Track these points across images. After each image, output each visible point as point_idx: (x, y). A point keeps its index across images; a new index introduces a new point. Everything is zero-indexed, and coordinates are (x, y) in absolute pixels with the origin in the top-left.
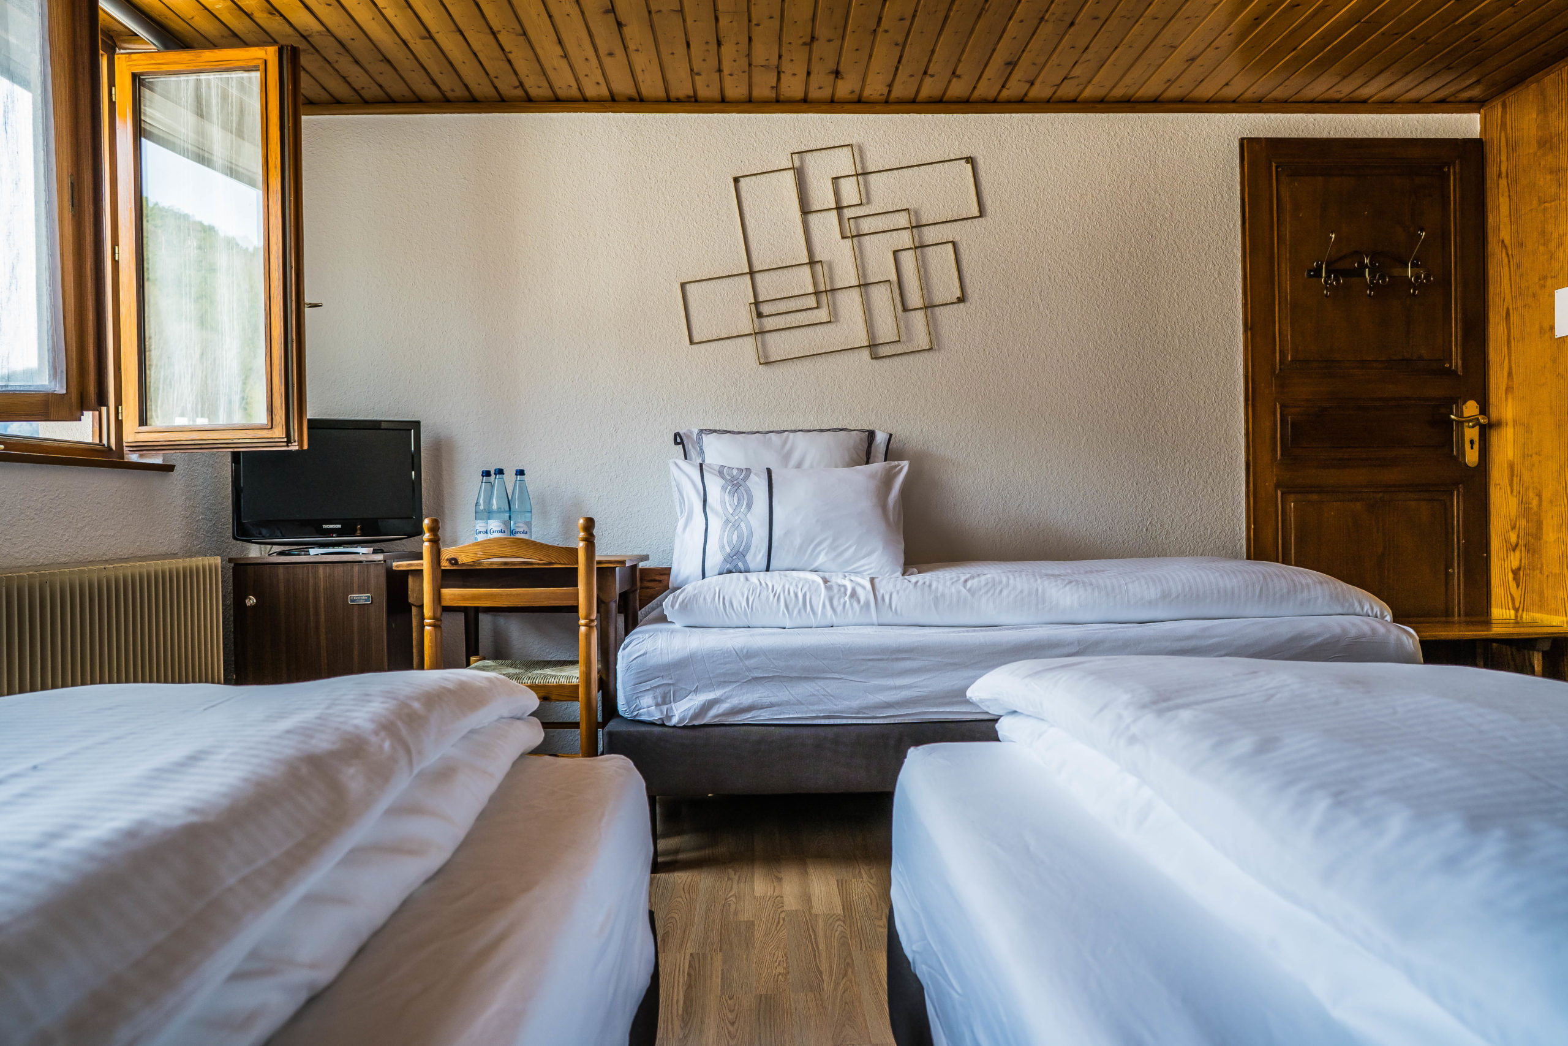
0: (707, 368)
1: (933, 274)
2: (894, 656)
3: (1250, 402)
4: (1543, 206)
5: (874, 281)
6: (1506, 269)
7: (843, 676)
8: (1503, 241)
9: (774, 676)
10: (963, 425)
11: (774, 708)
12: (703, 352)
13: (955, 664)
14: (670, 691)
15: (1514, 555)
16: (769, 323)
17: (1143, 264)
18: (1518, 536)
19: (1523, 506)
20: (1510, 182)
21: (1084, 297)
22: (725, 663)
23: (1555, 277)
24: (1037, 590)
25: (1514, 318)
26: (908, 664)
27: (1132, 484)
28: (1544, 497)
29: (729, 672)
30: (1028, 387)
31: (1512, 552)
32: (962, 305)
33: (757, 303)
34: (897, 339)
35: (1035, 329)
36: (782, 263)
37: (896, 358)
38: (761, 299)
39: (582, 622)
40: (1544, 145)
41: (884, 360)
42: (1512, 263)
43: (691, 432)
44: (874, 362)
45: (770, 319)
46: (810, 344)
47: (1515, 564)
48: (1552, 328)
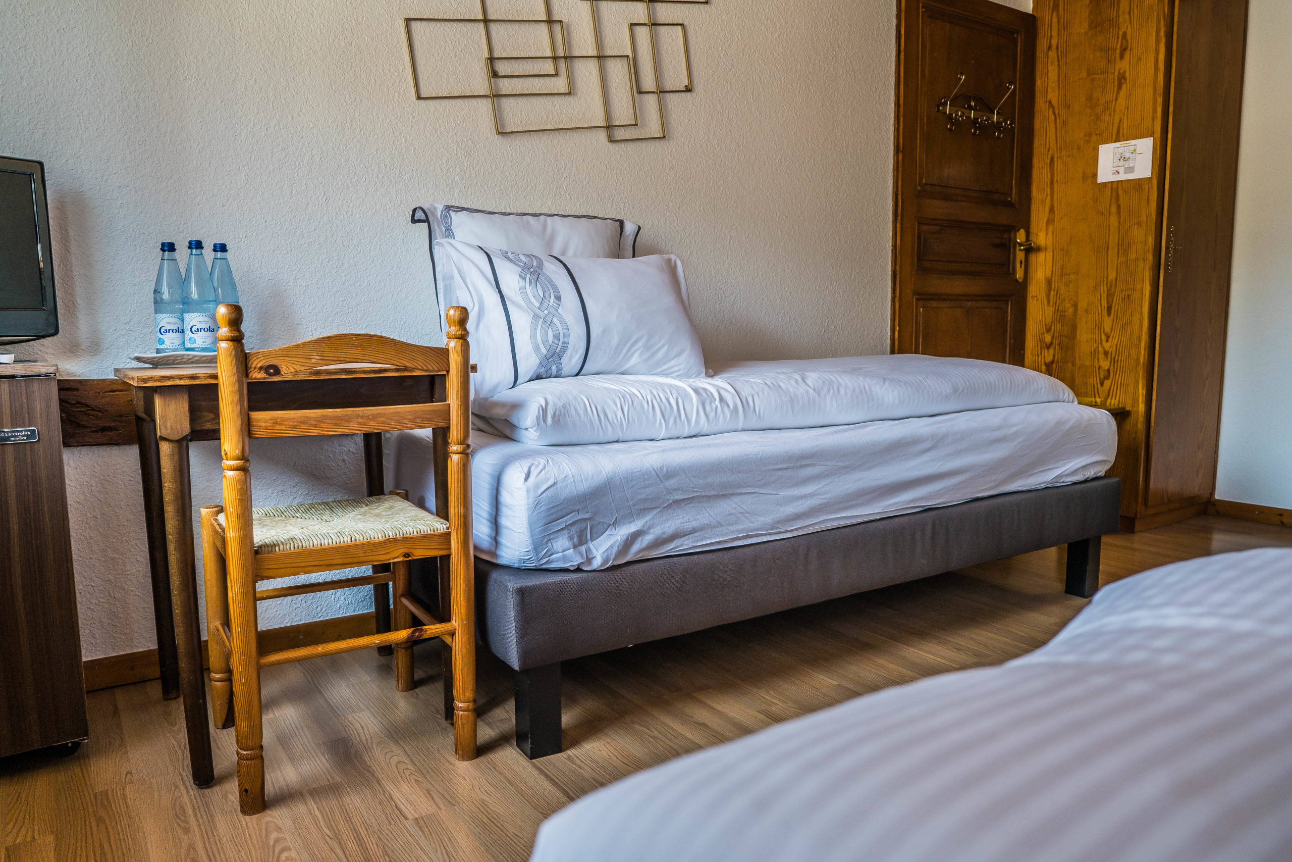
0: (436, 131)
1: (664, 57)
2: (798, 464)
3: (899, 218)
4: (1091, 77)
5: (611, 55)
6: (1052, 125)
7: (756, 490)
8: (1050, 102)
9: (693, 497)
10: (688, 221)
11: (697, 534)
12: (432, 111)
13: (846, 467)
14: (586, 528)
15: (1048, 352)
16: (506, 86)
17: (829, 79)
18: (1053, 337)
19: (1059, 313)
20: (1059, 54)
21: (785, 103)
22: (646, 487)
23: (1100, 135)
24: (865, 388)
25: (1058, 165)
26: (809, 471)
27: (816, 288)
28: (1079, 307)
29: (650, 497)
30: (740, 188)
31: (1046, 350)
32: (689, 94)
33: (491, 60)
34: (634, 123)
35: (748, 130)
36: (519, 16)
37: (630, 143)
38: (496, 56)
39: (454, 448)
40: (1096, 27)
41: (619, 144)
42: (1058, 120)
43: (435, 209)
44: (610, 145)
45: (506, 81)
46: (547, 117)
47: (1049, 359)
48: (1095, 175)
